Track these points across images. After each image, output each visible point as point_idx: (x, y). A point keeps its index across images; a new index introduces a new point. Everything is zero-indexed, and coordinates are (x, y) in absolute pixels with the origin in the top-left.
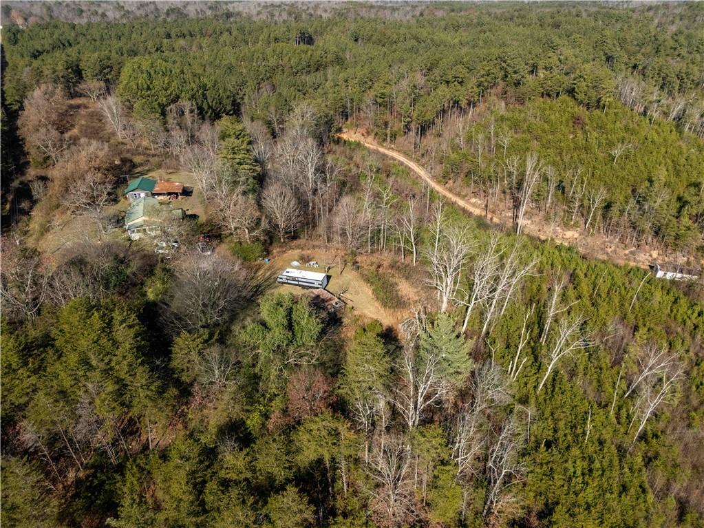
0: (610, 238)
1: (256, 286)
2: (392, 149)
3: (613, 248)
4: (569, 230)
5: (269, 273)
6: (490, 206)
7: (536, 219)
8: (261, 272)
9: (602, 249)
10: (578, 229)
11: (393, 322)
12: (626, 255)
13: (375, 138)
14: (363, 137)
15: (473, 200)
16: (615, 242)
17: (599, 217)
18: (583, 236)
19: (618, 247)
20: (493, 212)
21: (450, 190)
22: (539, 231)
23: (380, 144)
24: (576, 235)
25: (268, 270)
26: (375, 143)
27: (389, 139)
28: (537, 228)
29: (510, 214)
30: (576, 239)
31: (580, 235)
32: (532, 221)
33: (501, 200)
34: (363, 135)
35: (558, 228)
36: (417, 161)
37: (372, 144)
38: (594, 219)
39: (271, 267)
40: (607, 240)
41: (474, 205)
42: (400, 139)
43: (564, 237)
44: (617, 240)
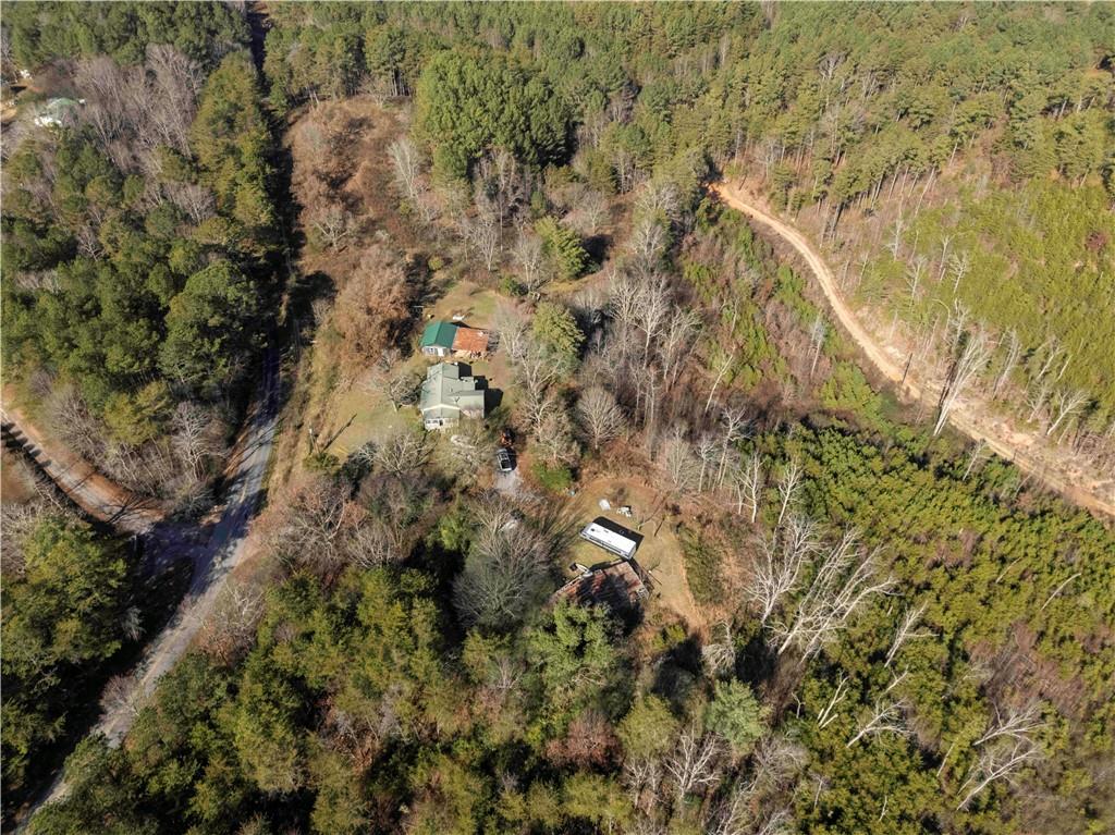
0: (1080, 456)
1: (557, 536)
2: (792, 225)
3: (1078, 474)
4: (1021, 431)
5: (574, 515)
6: (913, 366)
7: (976, 404)
8: (565, 513)
9: (1062, 471)
10: (1035, 433)
11: (702, 623)
12: (1095, 488)
13: (769, 201)
14: (751, 197)
15: (890, 350)
16: (1085, 464)
17: (1072, 421)
18: (1039, 446)
19: (1087, 473)
20: (915, 377)
21: (861, 322)
22: (975, 423)
23: (775, 214)
24: (1030, 442)
25: (574, 509)
26: (767, 210)
27: (789, 207)
28: (973, 418)
29: (938, 388)
30: (1028, 447)
31: (1035, 443)
32: (968, 406)
33: (931, 361)
34: (752, 193)
35: (1004, 425)
36: (825, 256)
37: (762, 212)
38: (1065, 423)
39: (577, 506)
40: (1074, 459)
41: (889, 359)
42: (806, 210)
43: (1011, 440)
44: (1090, 462)
